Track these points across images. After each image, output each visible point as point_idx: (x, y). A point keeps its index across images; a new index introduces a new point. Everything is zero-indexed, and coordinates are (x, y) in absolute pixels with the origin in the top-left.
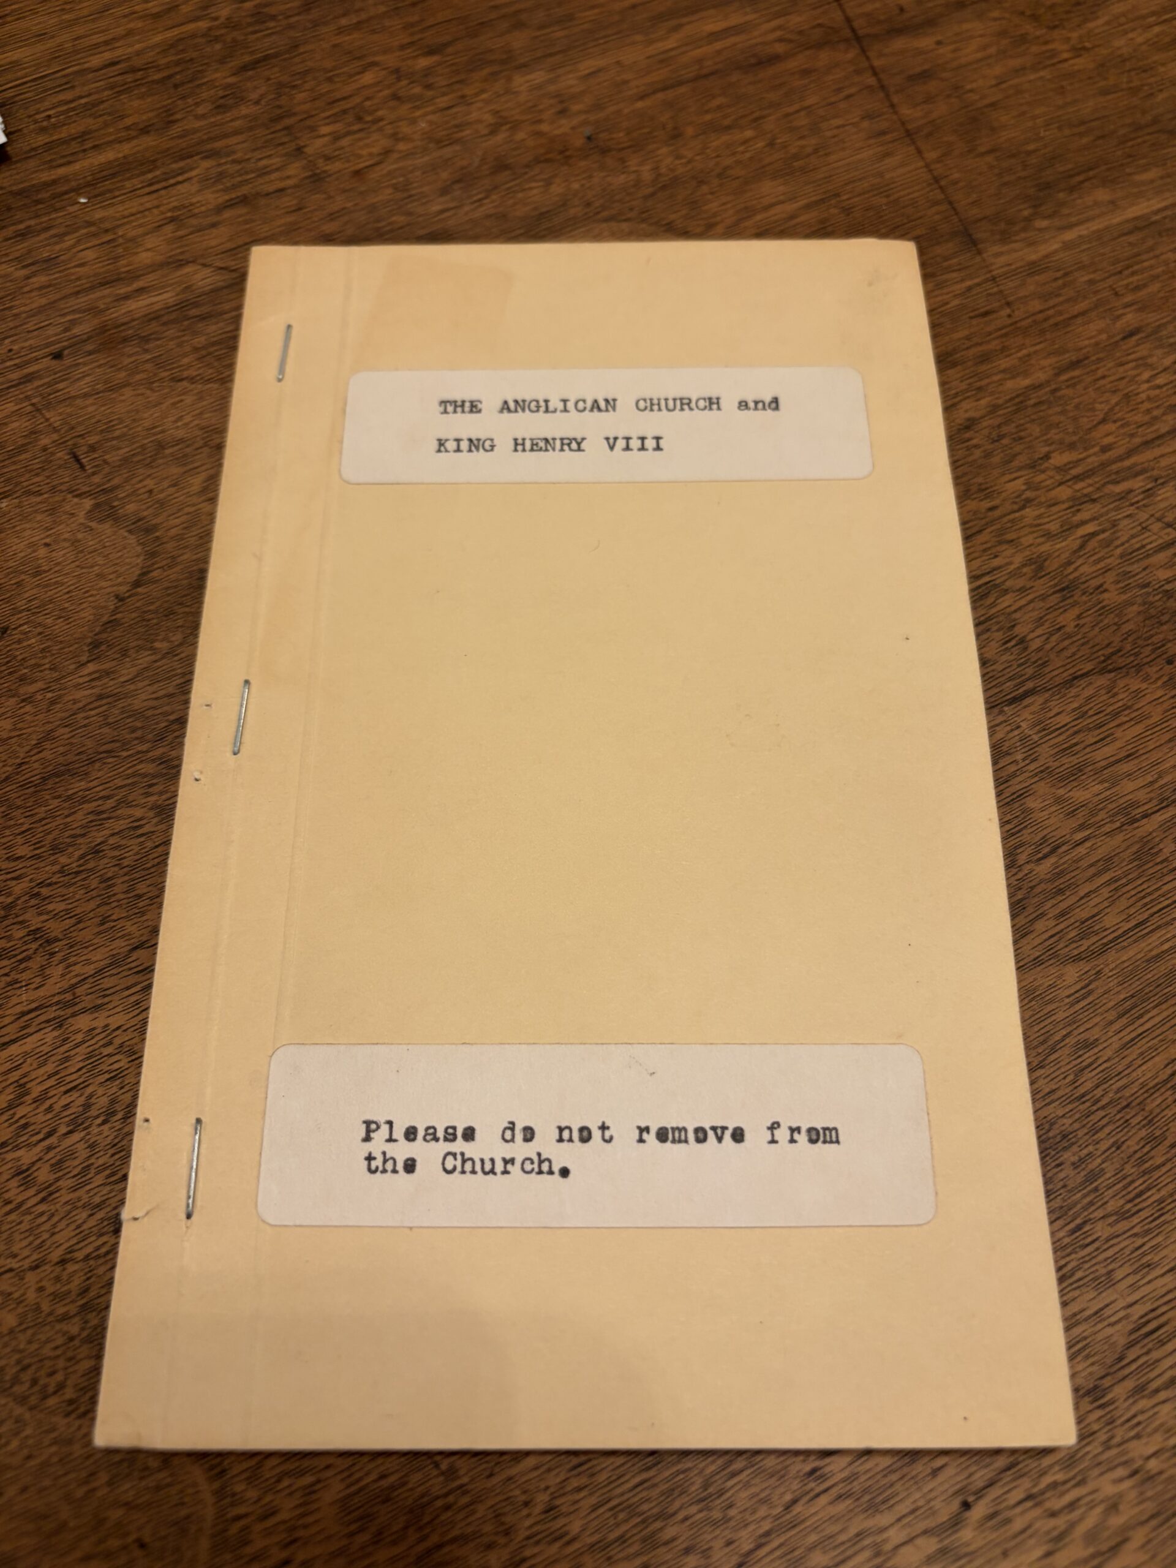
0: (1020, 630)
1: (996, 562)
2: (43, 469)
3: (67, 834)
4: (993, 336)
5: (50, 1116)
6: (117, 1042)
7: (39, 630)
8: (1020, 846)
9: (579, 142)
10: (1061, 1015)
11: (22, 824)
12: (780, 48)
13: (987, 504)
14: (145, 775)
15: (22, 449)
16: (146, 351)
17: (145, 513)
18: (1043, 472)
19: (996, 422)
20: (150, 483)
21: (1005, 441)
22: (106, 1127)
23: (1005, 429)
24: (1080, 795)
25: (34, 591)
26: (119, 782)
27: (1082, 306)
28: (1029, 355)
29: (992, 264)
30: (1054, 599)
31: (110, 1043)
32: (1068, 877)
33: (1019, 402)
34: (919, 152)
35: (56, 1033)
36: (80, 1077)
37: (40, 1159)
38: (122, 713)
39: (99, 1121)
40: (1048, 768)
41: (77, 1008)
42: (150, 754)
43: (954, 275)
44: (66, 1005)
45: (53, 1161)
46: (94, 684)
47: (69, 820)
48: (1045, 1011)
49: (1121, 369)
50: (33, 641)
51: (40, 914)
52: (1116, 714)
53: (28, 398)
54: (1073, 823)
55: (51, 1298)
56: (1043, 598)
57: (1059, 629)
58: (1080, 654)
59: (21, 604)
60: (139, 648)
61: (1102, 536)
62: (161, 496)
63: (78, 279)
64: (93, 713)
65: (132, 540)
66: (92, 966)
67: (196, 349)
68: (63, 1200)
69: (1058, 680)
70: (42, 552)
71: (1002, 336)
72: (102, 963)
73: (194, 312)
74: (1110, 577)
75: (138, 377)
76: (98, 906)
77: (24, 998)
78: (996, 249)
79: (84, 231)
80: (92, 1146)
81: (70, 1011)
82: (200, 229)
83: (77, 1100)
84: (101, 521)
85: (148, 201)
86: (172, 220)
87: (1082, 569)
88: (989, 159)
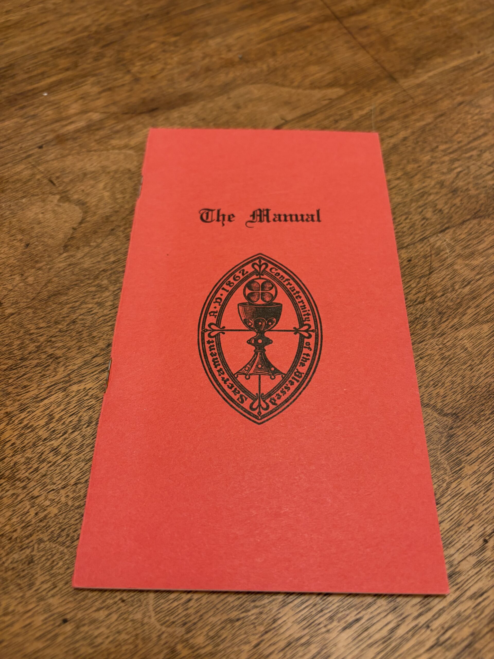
0: (439, 207)
1: (424, 185)
2: (38, 187)
3: (61, 317)
4: (408, 109)
5: (64, 426)
6: (90, 394)
7: (42, 243)
8: (455, 283)
9: (237, 59)
10: (485, 344)
11: (41, 315)
13: (416, 166)
14: (92, 292)
15: (29, 180)
16: (76, 143)
17: (81, 198)
18: (437, 152)
19: (415, 137)
20: (82, 188)
22: (88, 428)
23: (419, 140)
24: (475, 263)
25: (39, 230)
26: (81, 295)
27: (440, 96)
28: (423, 114)
29: (403, 86)
30: (450, 195)
31: (87, 395)
32: (477, 292)
33: (423, 130)
34: (368, 52)
35: (63, 393)
36: (76, 409)
37: (62, 444)
38: (79, 270)
39: (85, 426)
40: (460, 254)
41: (71, 383)
42: (93, 284)
44: (67, 382)
45: (67, 444)
46: (67, 260)
47: (61, 311)
48: (478, 342)
49: (460, 116)
50: (40, 248)
51: (52, 348)
52: (483, 233)
53: (30, 163)
54: (474, 273)
55: (72, 499)
56: (446, 195)
57: (454, 205)
58: (464, 213)
59: (34, 234)
60: (84, 246)
61: (464, 172)
62: (88, 192)
63: (46, 121)
64: (67, 271)
65: (77, 208)
66: (77, 366)
67: (96, 141)
68: (74, 459)
69: (458, 223)
70: (41, 216)
71: (412, 109)
72: (80, 364)
73: (94, 128)
74: (470, 186)
75: (74, 152)
76: (77, 343)
77: (48, 381)
78: (404, 81)
79: (46, 105)
80: (83, 436)
81: (68, 384)
82: (93, 100)
83: (75, 419)
84: (64, 202)
85: (71, 93)
86: (82, 98)
87: (459, 184)
88: (395, 52)
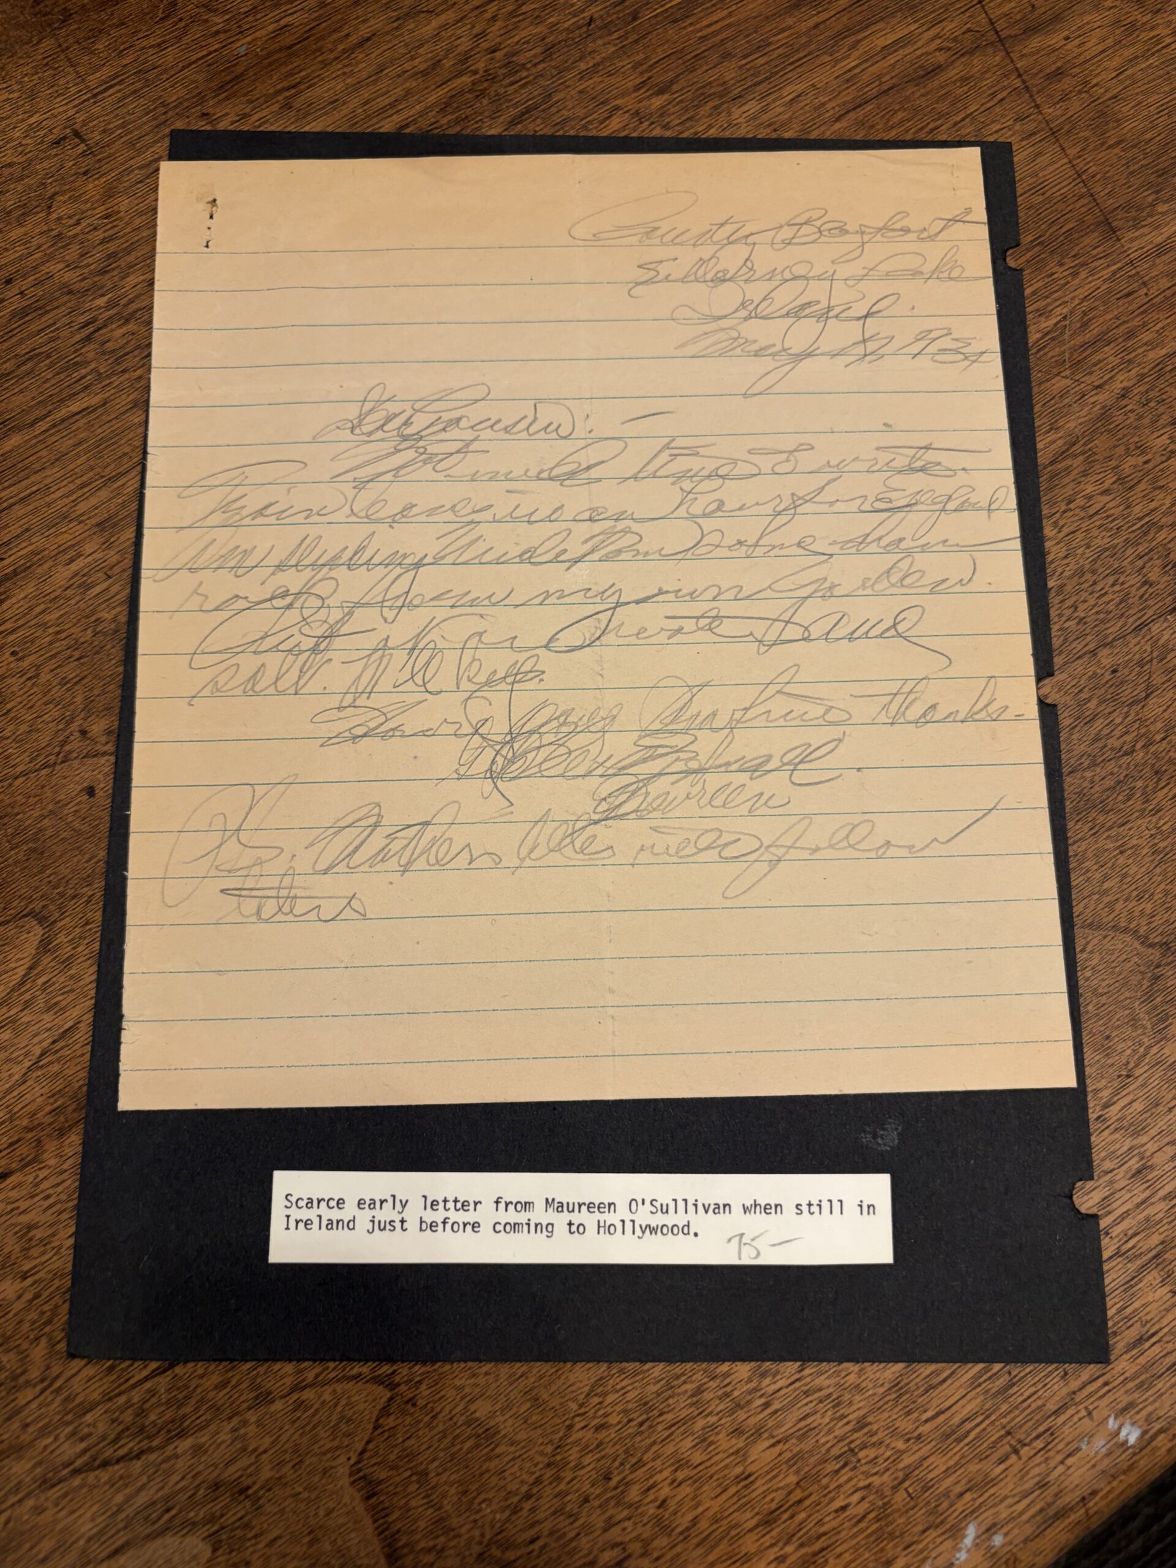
4: (1136, 313)
12: (941, 57)
13: (1141, 460)
19: (1143, 389)
21: (1152, 404)
23: (1151, 394)
28: (1162, 329)
29: (1129, 249)
34: (1063, 149)
43: (1101, 261)
71: (1142, 313)
78: (1131, 235)
88: (1117, 150)
